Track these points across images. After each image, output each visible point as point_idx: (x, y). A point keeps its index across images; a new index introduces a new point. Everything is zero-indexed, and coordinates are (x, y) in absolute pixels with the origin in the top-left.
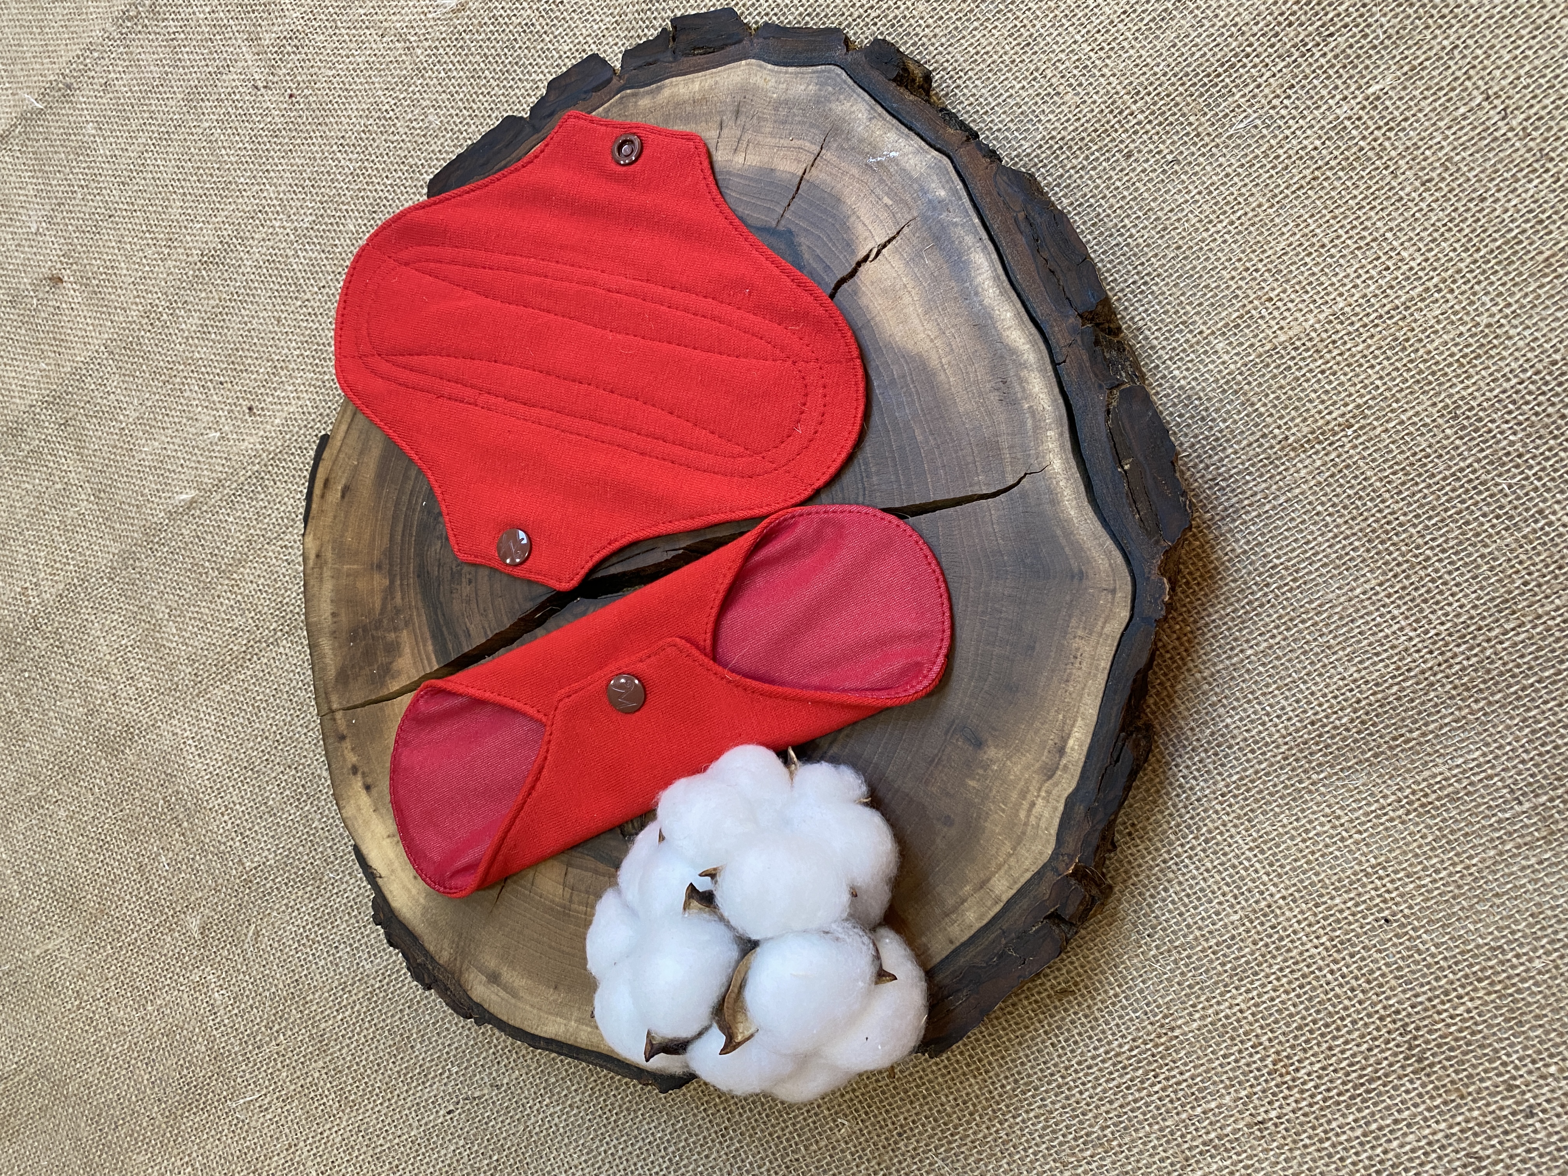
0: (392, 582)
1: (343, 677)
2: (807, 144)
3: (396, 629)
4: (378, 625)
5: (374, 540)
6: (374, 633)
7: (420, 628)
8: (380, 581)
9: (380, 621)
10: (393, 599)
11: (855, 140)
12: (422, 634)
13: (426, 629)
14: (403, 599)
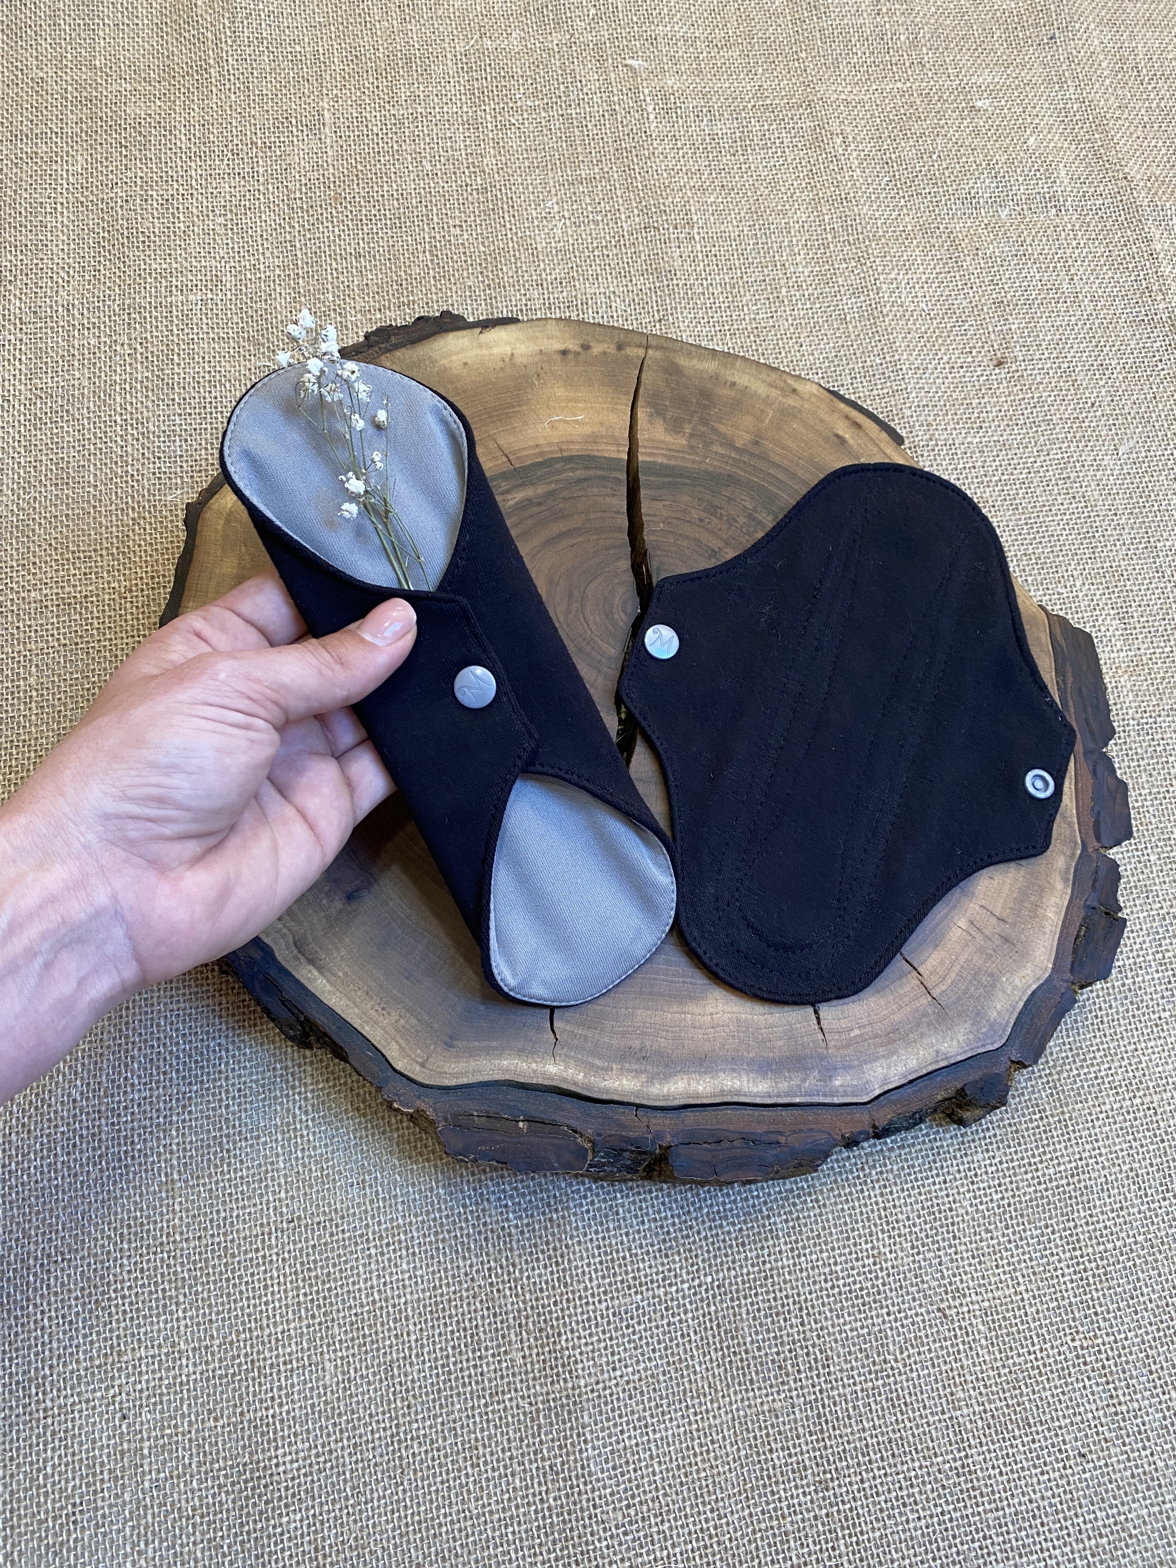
0: (736, 449)
1: (673, 370)
2: (943, 988)
3: (691, 436)
4: (704, 422)
5: (783, 448)
6: (698, 415)
7: (683, 458)
8: (743, 438)
9: (706, 424)
10: (721, 444)
11: (925, 1030)
12: (676, 458)
13: (679, 463)
14: (716, 453)
